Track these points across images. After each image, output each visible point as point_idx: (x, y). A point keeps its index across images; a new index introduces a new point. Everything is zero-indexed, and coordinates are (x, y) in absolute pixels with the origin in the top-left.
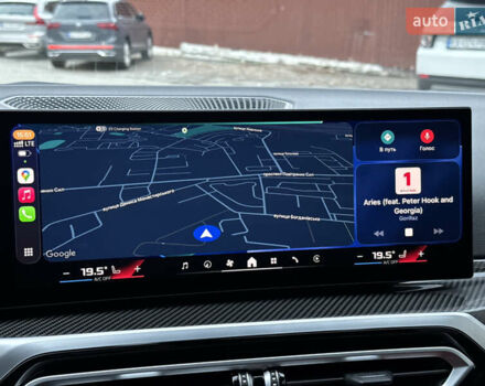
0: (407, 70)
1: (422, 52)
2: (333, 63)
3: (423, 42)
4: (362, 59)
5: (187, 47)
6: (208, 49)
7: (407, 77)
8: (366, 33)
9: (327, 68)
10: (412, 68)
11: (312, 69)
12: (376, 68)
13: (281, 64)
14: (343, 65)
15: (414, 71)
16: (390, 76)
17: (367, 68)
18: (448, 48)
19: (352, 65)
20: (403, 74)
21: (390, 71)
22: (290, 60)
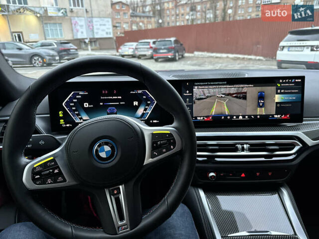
0: (273, 58)
1: (279, 52)
2: (246, 56)
3: (279, 49)
4: (256, 55)
5: (196, 53)
6: (203, 53)
7: (272, 61)
8: (258, 46)
9: (244, 58)
10: (274, 57)
11: (238, 58)
12: (261, 58)
13: (228, 57)
14: (250, 57)
15: (276, 58)
16: (266, 60)
17: (258, 58)
18: (289, 51)
19: (253, 57)
20: (271, 60)
21: (266, 59)
22: (231, 56)
